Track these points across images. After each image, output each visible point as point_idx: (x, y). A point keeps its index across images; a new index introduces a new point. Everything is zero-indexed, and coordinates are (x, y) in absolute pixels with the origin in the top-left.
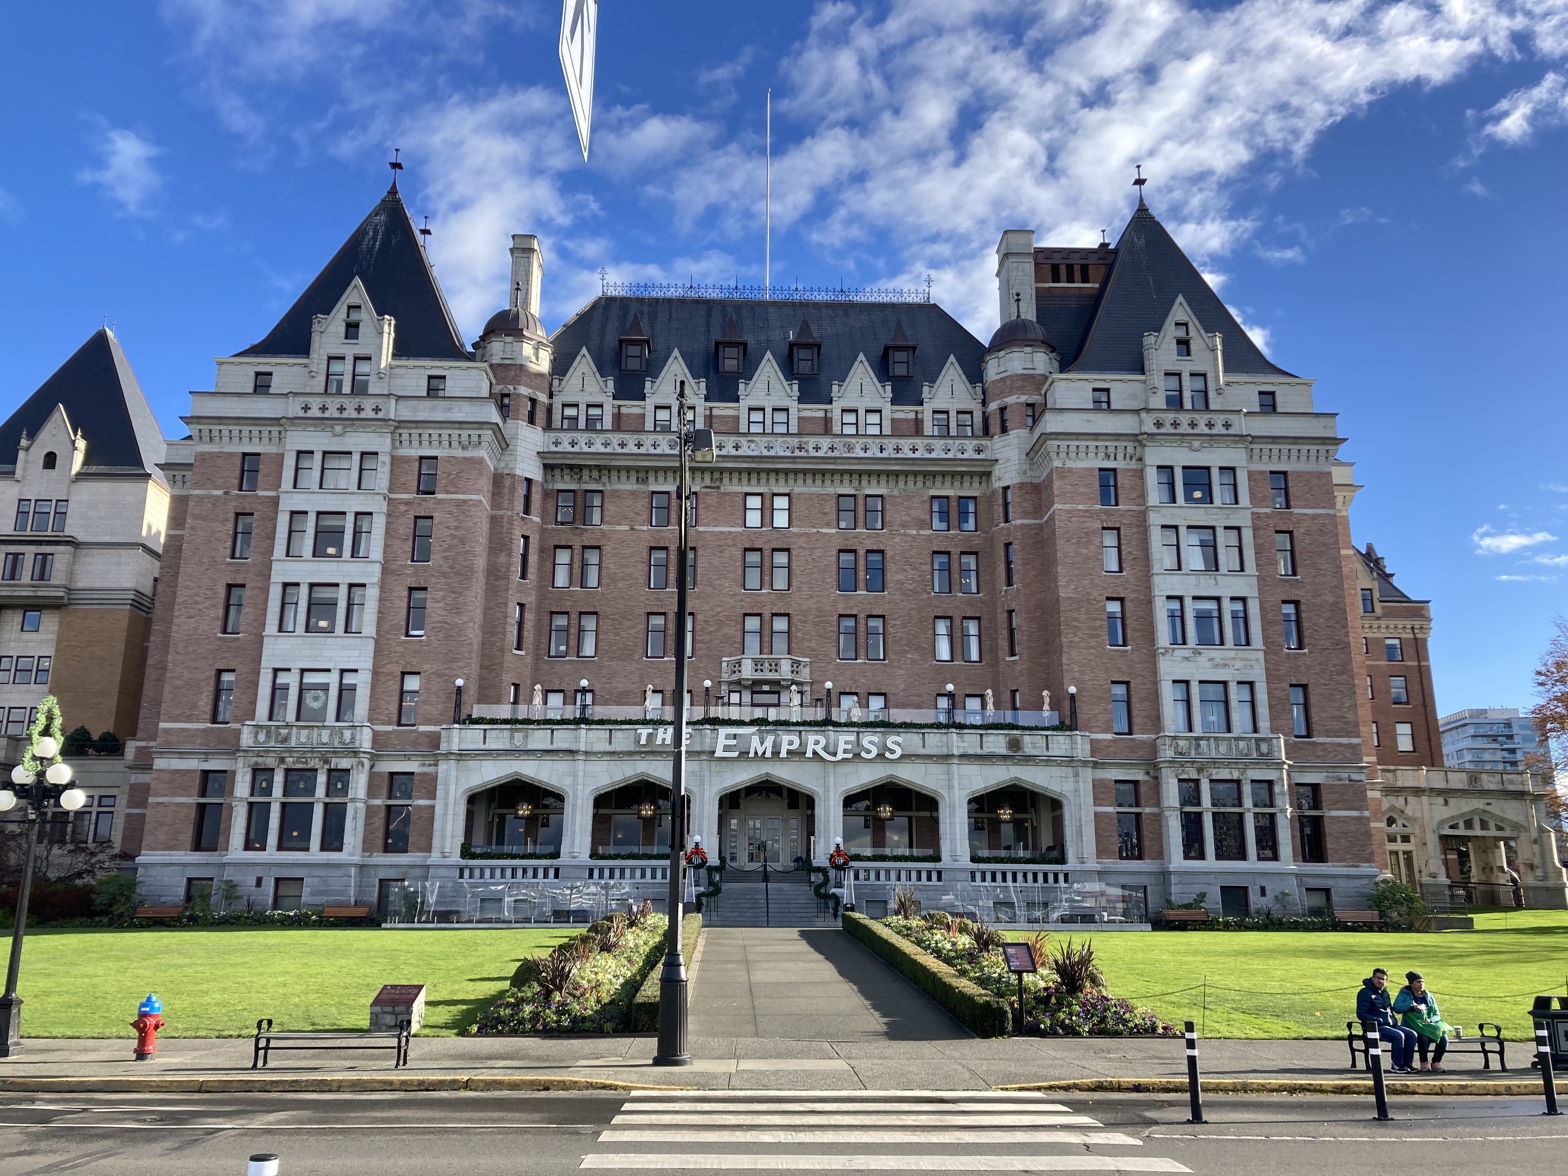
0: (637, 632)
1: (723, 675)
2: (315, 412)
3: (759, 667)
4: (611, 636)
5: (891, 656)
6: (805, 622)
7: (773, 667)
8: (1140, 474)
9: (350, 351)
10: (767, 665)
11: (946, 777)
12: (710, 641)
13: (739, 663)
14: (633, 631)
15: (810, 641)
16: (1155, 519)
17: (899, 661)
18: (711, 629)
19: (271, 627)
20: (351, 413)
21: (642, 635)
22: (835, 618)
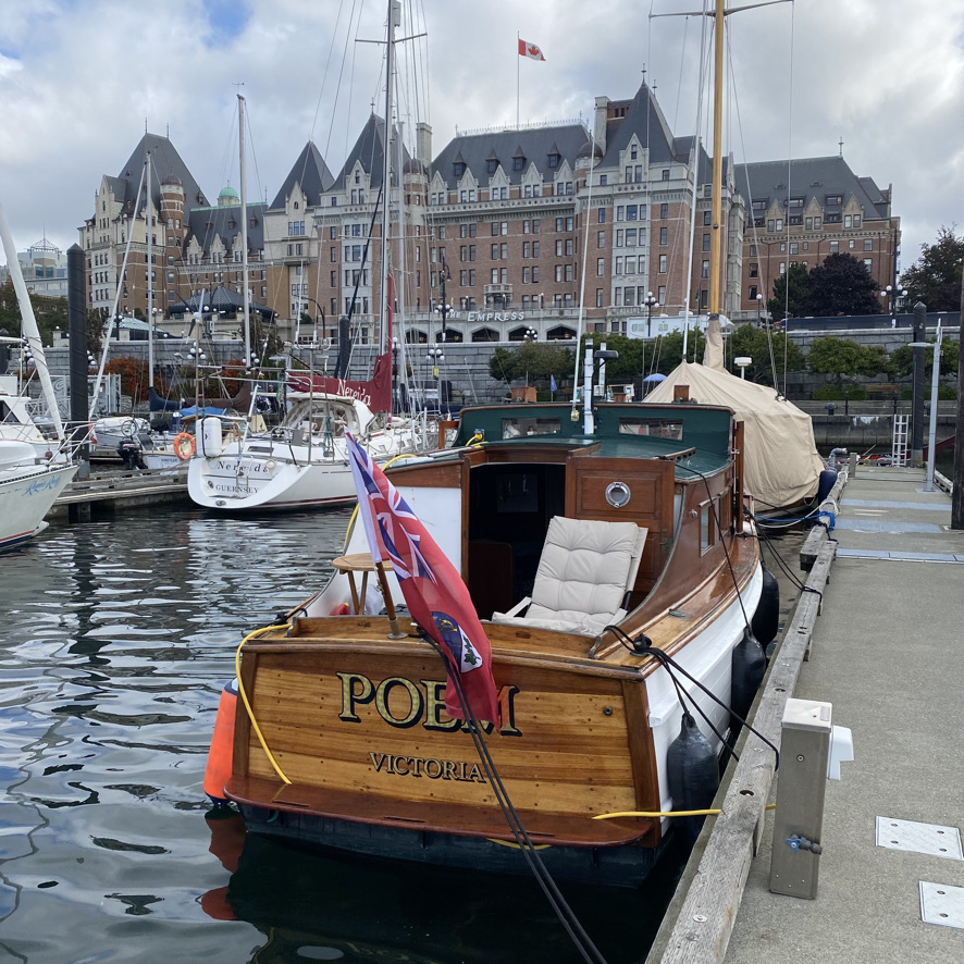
0: (457, 278)
1: (484, 292)
2: (349, 212)
3: (494, 288)
6: (511, 271)
8: (612, 210)
9: (357, 188)
11: (540, 325)
12: (480, 279)
13: (488, 287)
15: (513, 277)
16: (615, 228)
17: (542, 283)
18: (481, 275)
19: (343, 285)
20: (359, 211)
21: (459, 279)
22: (521, 268)
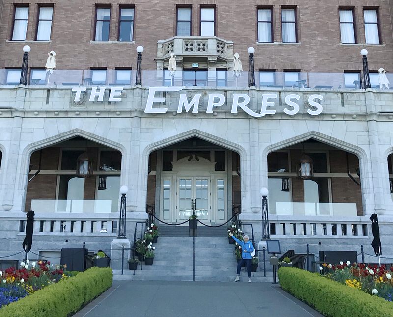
0: (86, 20)
1: (159, 55)
3: (189, 46)
4: (63, 23)
5: (303, 39)
6: (229, 11)
7: (202, 46)
10: (195, 44)
11: (366, 133)
12: (147, 27)
13: (172, 44)
14: (82, 20)
15: (233, 27)
17: (310, 43)
18: (149, 17)
21: (90, 23)
22: (254, 8)
